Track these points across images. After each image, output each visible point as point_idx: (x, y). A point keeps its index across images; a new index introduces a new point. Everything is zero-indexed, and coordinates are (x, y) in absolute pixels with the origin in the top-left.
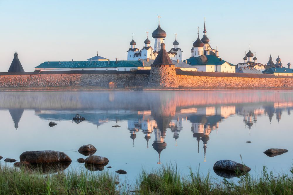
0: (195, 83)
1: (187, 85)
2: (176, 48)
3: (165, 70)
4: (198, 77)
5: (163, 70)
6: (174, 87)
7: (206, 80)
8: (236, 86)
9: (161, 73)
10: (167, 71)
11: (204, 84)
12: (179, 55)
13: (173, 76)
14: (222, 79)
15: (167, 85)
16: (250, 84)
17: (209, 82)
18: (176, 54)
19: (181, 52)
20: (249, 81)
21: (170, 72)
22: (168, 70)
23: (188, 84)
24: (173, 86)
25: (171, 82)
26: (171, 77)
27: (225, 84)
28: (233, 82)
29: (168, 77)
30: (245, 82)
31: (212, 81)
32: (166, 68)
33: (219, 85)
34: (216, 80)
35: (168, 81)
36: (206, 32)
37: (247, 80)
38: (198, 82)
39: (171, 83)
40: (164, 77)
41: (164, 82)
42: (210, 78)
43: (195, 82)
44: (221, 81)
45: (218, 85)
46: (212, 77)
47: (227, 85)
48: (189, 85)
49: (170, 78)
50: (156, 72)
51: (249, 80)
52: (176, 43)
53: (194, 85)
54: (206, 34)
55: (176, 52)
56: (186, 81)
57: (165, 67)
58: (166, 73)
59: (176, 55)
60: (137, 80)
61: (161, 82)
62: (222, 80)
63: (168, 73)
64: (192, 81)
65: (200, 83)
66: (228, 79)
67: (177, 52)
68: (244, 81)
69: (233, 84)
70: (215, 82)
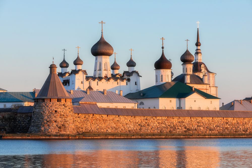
0: (122, 128)
1: (105, 130)
2: (130, 71)
3: (51, 106)
4: (129, 118)
5: (47, 106)
6: (65, 133)
7: (146, 123)
8: (207, 132)
9: (44, 112)
10: (54, 108)
11: (140, 129)
12: (136, 83)
13: (64, 115)
14: (180, 120)
15: (52, 131)
16: (239, 129)
17: (152, 124)
18: (129, 80)
19: (138, 77)
20: (238, 123)
21: (59, 110)
22: (56, 107)
23: (107, 129)
24: (63, 132)
25: (59, 126)
26: (60, 117)
27: (185, 128)
28: (202, 124)
29: (55, 117)
30: (229, 125)
31: (159, 123)
32: (52, 103)
33: (172, 130)
34: (166, 122)
35: (54, 123)
36: (200, 45)
37: (235, 121)
38: (128, 126)
39: (60, 128)
40: (48, 118)
41: (49, 125)
42: (154, 119)
43: (121, 125)
44: (178, 124)
45: (169, 130)
46: (158, 118)
47: (189, 130)
48: (109, 130)
49: (59, 119)
50: (37, 110)
51: (237, 121)
52: (131, 64)
53: (120, 130)
54: (199, 48)
55: (129, 78)
56: (105, 123)
57: (50, 101)
58: (51, 111)
59: (128, 83)
60: (17, 123)
61: (43, 126)
62: (179, 122)
63: (56, 111)
64: (115, 123)
65: (132, 127)
66: (191, 121)
67: (131, 78)
68: (227, 123)
69: (202, 128)
70: (164, 125)
